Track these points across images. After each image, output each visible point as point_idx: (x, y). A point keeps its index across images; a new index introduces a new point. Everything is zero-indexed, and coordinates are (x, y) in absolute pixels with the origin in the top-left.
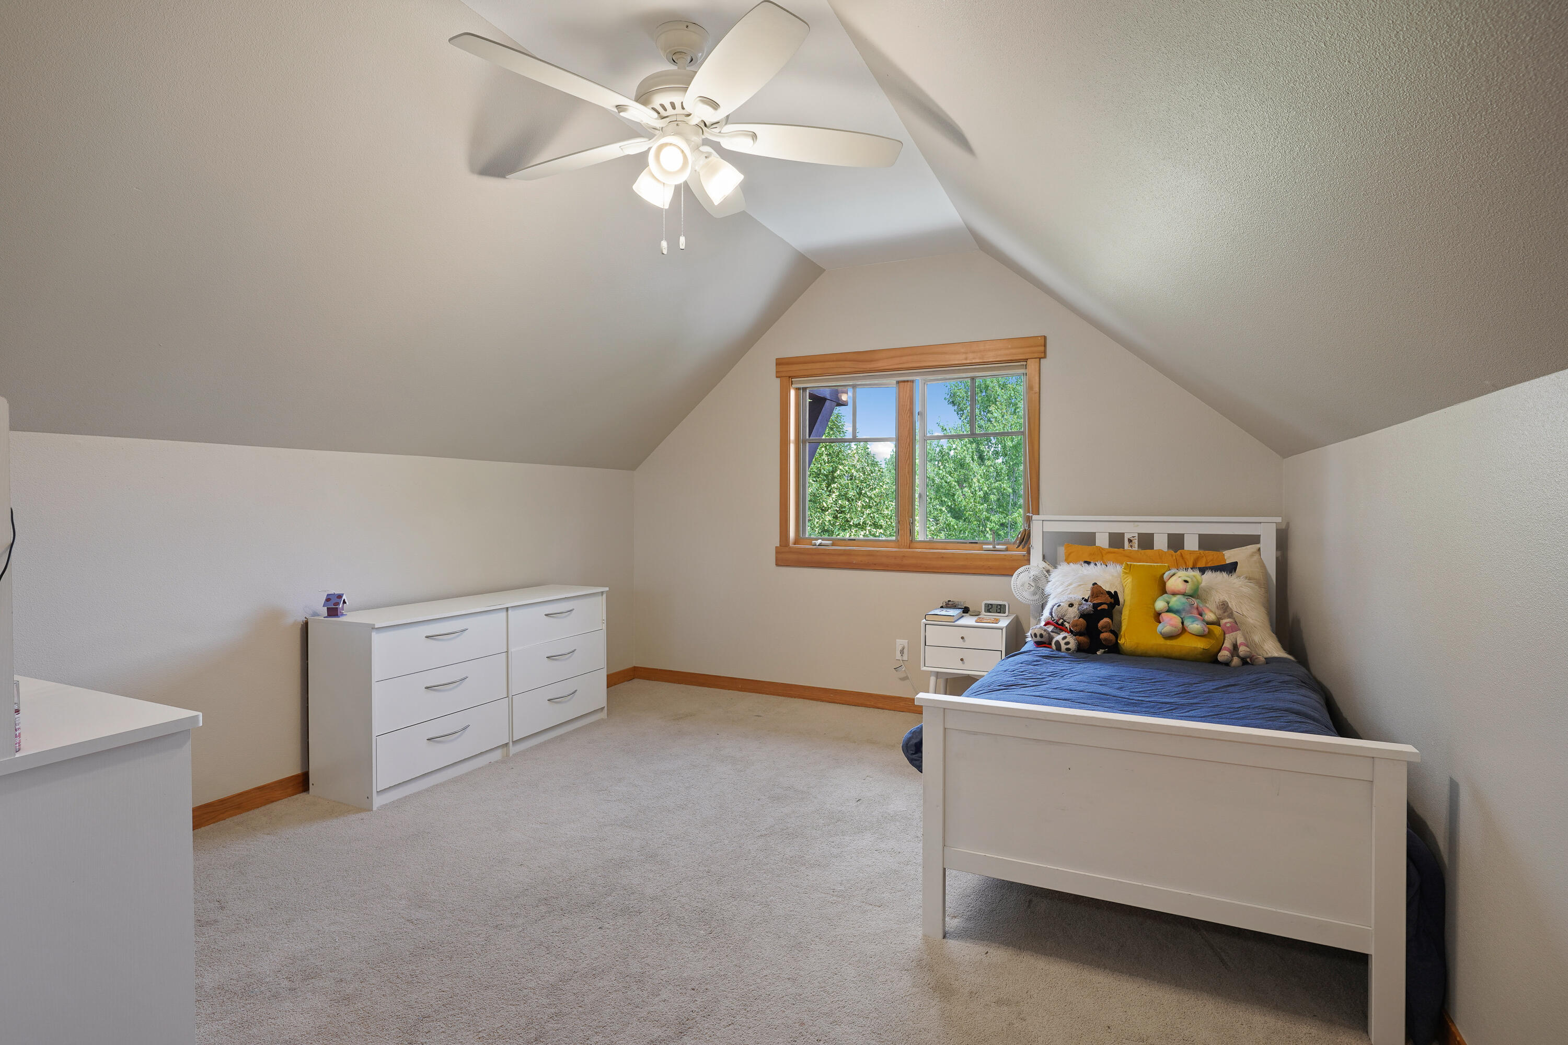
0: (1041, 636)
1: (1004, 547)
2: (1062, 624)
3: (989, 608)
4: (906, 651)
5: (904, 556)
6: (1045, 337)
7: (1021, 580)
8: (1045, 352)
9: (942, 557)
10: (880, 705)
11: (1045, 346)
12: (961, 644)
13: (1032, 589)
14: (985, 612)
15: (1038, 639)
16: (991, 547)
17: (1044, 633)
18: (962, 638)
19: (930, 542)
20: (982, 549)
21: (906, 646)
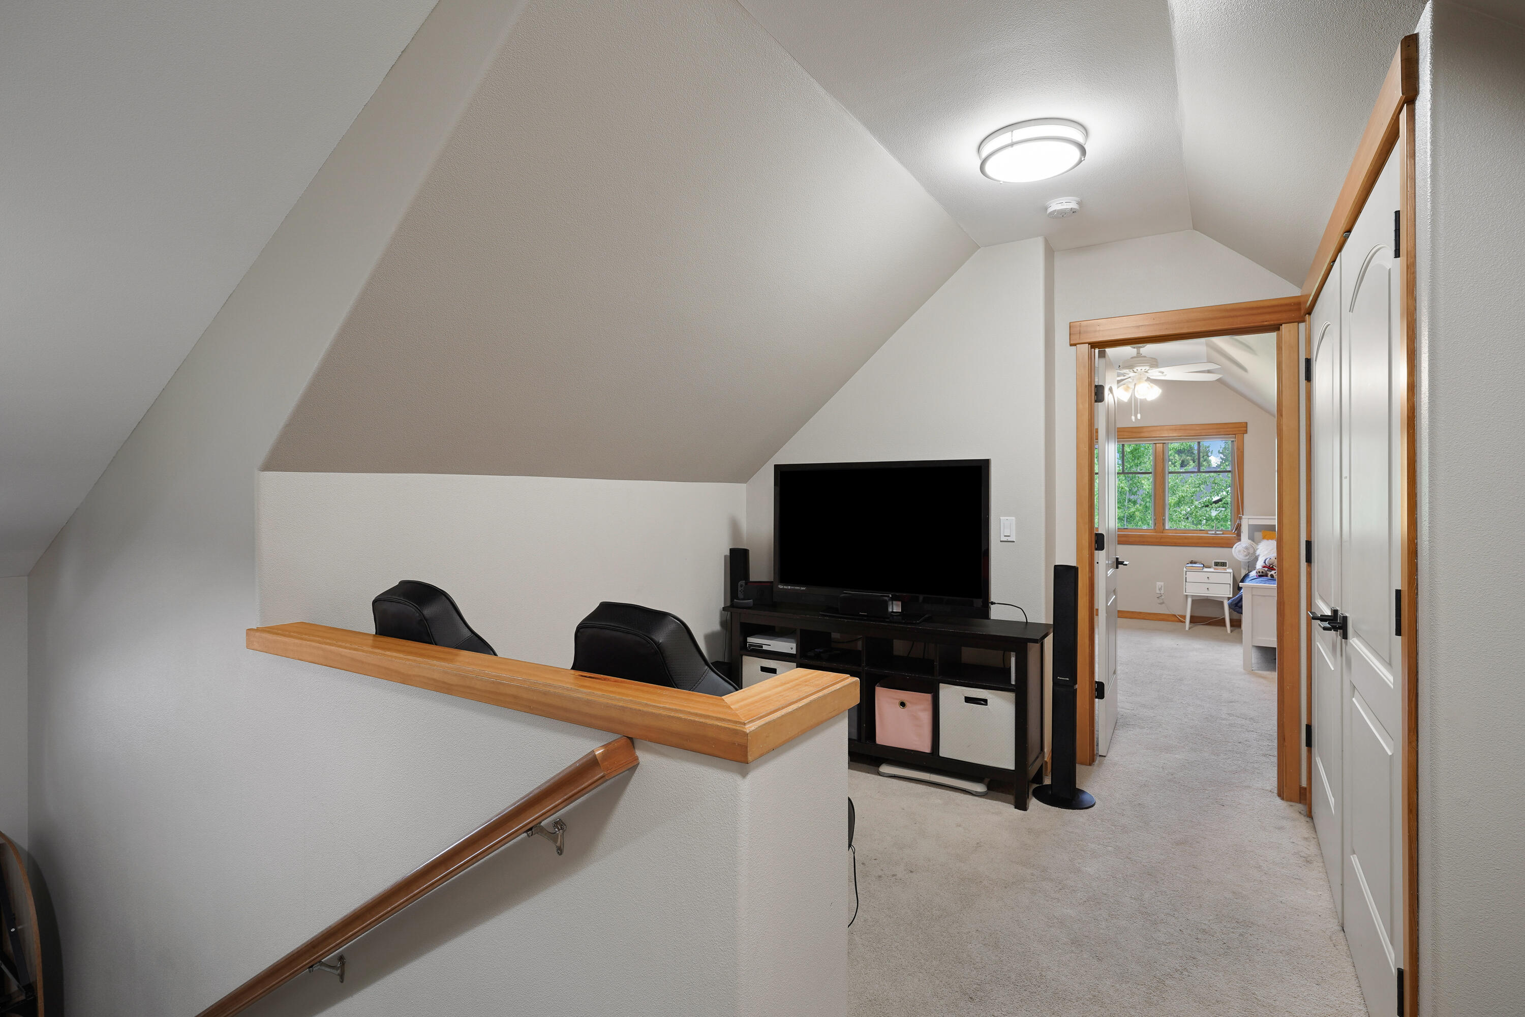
0: (1262, 572)
1: (1221, 532)
2: (1272, 567)
3: (1217, 564)
4: (1163, 588)
5: (1162, 538)
6: (1247, 423)
7: (1239, 551)
8: (1246, 431)
9: (1186, 538)
10: (1147, 618)
11: (1247, 427)
12: (1208, 581)
13: (1245, 553)
14: (1215, 566)
15: (1261, 574)
16: (1214, 532)
17: (1264, 571)
18: (1208, 578)
19: (1175, 529)
20: (1208, 534)
21: (1163, 585)
